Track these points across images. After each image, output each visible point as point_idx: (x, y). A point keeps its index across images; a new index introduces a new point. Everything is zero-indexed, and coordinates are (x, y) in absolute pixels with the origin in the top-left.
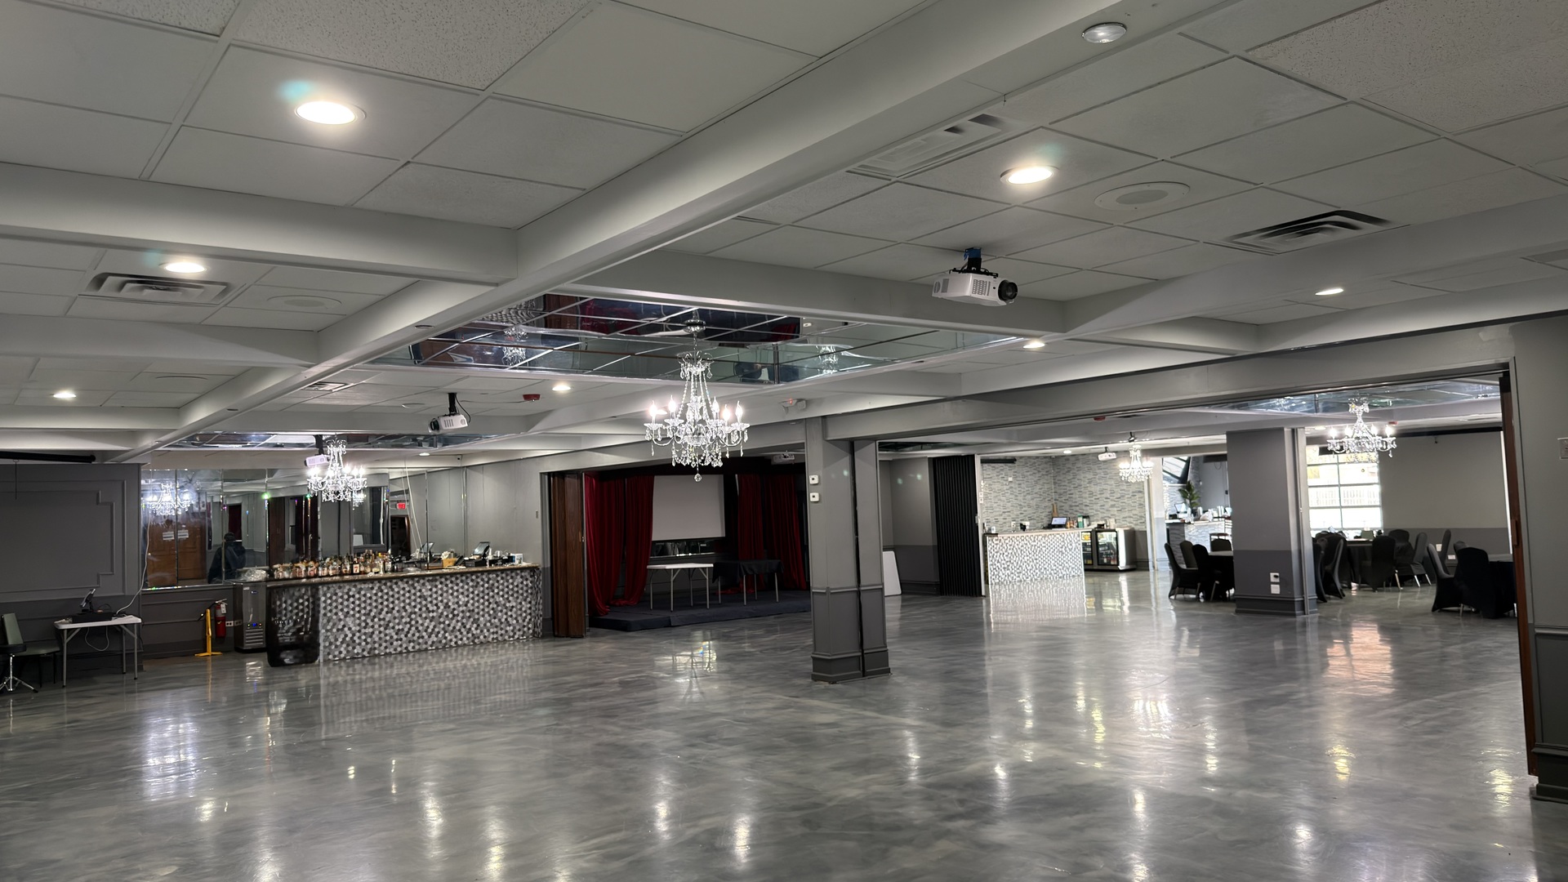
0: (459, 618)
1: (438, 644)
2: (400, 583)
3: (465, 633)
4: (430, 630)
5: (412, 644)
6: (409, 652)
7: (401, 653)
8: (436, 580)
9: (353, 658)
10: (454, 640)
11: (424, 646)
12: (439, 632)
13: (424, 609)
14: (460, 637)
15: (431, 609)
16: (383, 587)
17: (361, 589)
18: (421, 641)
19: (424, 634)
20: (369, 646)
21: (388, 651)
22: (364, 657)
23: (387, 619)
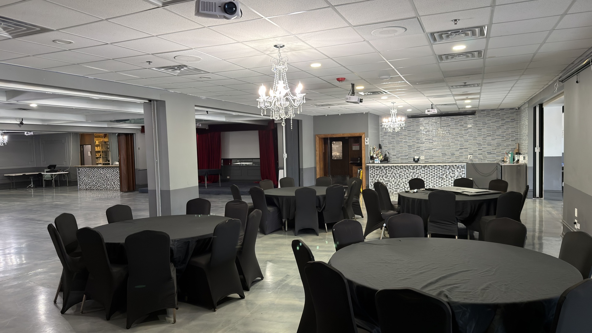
0: (110, 181)
1: (105, 189)
2: (95, 168)
3: (111, 186)
4: (103, 184)
5: (99, 187)
6: (98, 190)
7: (97, 189)
8: (104, 168)
9: (86, 189)
10: (109, 188)
11: (102, 189)
12: (105, 185)
13: (101, 177)
14: (110, 187)
15: (103, 177)
16: (92, 169)
17: (87, 169)
18: (101, 187)
19: (102, 185)
20: (90, 186)
21: (94, 188)
22: (89, 189)
23: (93, 179)
